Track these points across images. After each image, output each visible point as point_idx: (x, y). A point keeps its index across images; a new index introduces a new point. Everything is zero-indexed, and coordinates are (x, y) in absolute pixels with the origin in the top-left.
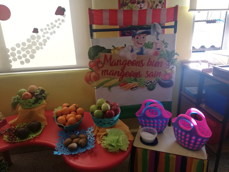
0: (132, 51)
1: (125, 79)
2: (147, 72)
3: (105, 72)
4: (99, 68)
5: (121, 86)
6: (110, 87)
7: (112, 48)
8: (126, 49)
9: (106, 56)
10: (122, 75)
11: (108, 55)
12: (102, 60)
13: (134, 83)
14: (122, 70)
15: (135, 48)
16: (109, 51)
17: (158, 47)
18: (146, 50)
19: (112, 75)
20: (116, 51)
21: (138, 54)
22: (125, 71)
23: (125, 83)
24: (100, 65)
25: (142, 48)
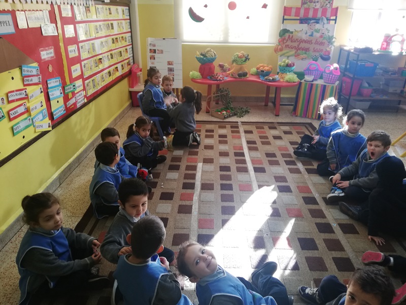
0: (306, 33)
1: (299, 52)
2: (314, 48)
3: (287, 46)
4: (284, 43)
5: (296, 56)
6: (288, 57)
7: (294, 31)
8: (302, 32)
9: (289, 35)
10: (297, 49)
11: (291, 35)
12: (287, 38)
13: (304, 55)
14: (298, 46)
15: (308, 31)
16: (292, 33)
17: (323, 32)
18: (315, 34)
19: (291, 48)
20: (296, 33)
21: (309, 36)
22: (300, 46)
23: (298, 55)
24: (285, 41)
25: (312, 32)
